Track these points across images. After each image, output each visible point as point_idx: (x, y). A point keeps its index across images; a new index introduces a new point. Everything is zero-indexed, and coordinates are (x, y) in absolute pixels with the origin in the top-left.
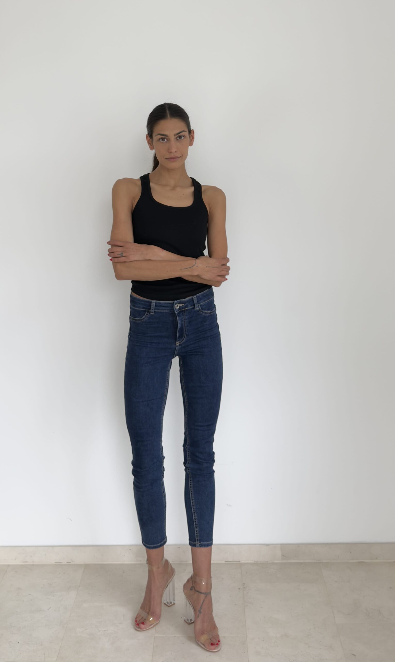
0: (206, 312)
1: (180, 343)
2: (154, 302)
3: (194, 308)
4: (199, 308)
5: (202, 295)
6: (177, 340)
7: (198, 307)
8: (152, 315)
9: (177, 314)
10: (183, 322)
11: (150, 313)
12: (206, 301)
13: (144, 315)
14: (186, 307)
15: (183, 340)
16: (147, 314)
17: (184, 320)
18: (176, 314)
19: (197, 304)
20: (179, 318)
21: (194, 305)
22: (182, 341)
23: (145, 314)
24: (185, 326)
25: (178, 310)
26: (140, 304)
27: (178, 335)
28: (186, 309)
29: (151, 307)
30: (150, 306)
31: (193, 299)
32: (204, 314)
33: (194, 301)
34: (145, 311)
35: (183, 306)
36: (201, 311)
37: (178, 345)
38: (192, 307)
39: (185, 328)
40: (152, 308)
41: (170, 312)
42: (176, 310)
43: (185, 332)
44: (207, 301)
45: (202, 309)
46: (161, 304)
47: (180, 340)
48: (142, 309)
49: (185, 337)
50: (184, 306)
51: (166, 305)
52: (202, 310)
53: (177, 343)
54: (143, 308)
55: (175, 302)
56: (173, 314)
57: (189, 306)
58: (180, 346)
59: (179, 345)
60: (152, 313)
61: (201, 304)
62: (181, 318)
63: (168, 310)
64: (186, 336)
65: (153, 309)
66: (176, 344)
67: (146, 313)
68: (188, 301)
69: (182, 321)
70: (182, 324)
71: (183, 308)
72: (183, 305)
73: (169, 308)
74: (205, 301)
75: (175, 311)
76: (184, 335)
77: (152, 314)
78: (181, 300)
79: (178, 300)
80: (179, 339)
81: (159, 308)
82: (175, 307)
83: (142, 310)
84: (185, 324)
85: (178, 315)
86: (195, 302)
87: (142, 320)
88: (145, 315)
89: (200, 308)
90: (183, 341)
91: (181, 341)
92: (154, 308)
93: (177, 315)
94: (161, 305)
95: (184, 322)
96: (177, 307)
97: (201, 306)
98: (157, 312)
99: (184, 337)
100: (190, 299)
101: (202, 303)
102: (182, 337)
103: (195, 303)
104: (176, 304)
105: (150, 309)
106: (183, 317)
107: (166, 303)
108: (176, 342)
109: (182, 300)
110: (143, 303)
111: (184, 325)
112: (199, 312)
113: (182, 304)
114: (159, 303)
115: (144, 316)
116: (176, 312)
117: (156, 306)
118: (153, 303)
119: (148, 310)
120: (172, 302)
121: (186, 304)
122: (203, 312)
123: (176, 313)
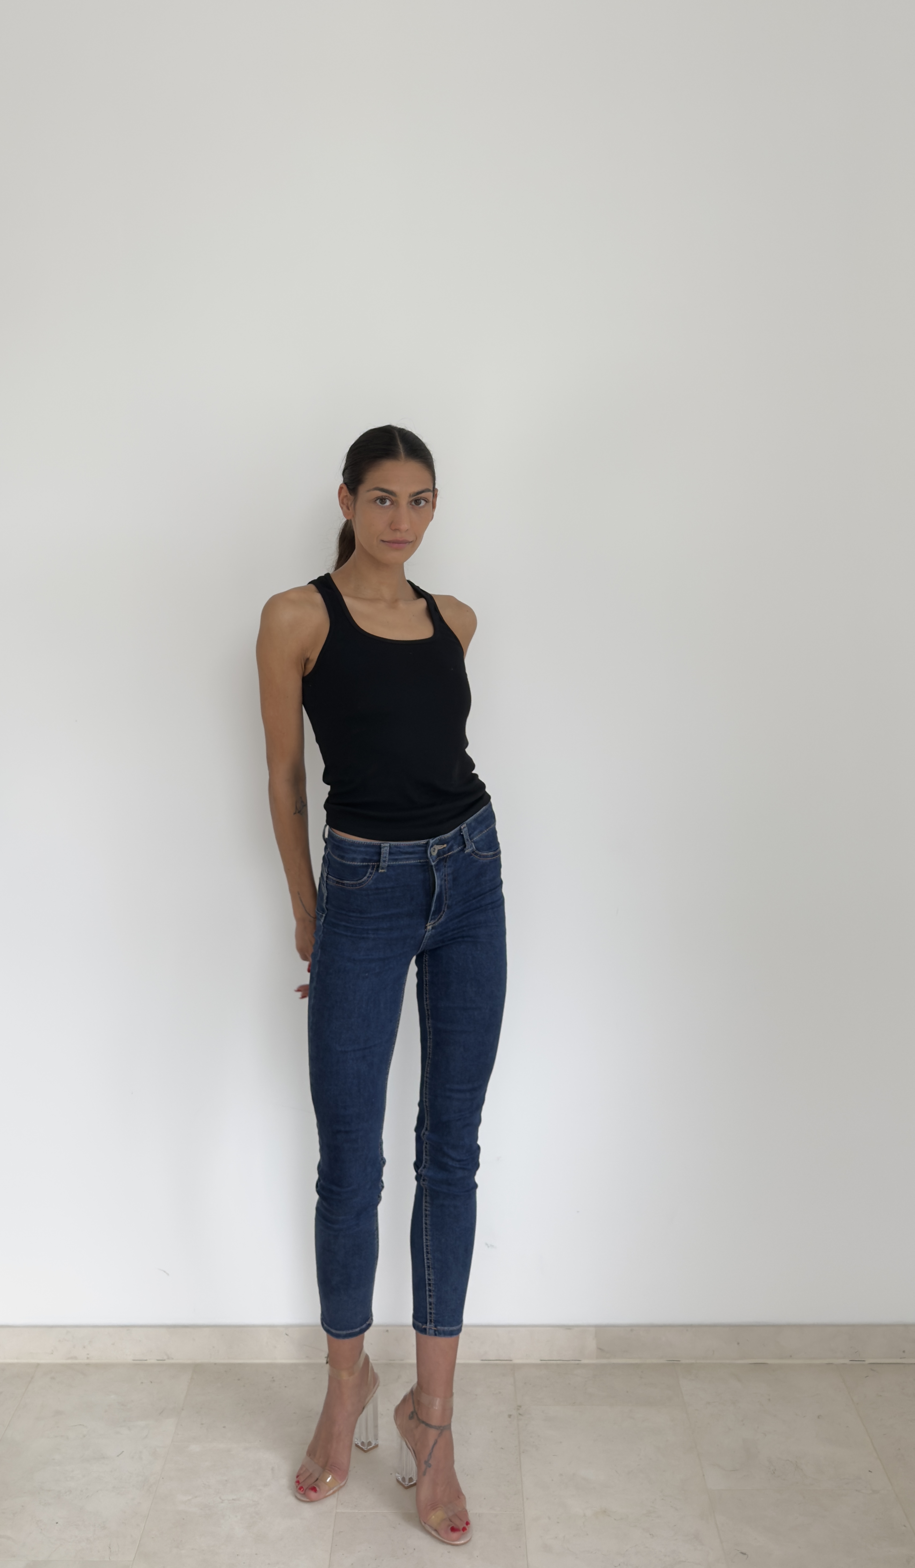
0: (485, 854)
1: (434, 924)
2: (386, 846)
3: (463, 850)
4: (472, 848)
5: (475, 820)
6: (430, 919)
7: (471, 846)
8: (381, 873)
9: (435, 865)
10: (443, 882)
11: (377, 870)
12: (484, 832)
13: (365, 876)
14: (450, 849)
15: (440, 918)
16: (371, 873)
18: (432, 866)
19: (469, 840)
20: (438, 874)
21: (464, 843)
22: (438, 920)
23: (367, 872)
24: (446, 889)
25: (436, 859)
26: (355, 852)
27: (433, 909)
28: (450, 854)
29: (382, 856)
30: (379, 854)
31: (462, 832)
32: (482, 860)
33: (463, 835)
34: (368, 866)
35: (444, 848)
36: (476, 854)
37: (429, 928)
38: (460, 848)
40: (384, 859)
41: (420, 862)
42: (432, 858)
43: (445, 902)
44: (486, 831)
45: (477, 849)
46: (400, 848)
47: (434, 919)
48: (361, 862)
49: (444, 911)
50: (447, 849)
51: (411, 850)
52: (477, 852)
53: (429, 926)
54: (364, 860)
55: (432, 841)
56: (426, 867)
57: (455, 847)
58: (433, 930)
59: (433, 928)
60: (383, 868)
61: (475, 839)
62: (441, 874)
63: (414, 859)
64: (446, 909)
65: (384, 861)
66: (426, 927)
67: (370, 870)
68: (454, 838)
69: (442, 880)
70: (442, 886)
71: (444, 853)
72: (445, 846)
73: (417, 856)
74: (481, 831)
75: (431, 860)
76: (444, 906)
77: (383, 871)
78: (441, 836)
79: (437, 838)
80: (433, 917)
81: (396, 857)
82: (430, 853)
83: (362, 864)
84: (445, 886)
85: (436, 868)
86: (465, 837)
87: (360, 884)
88: (368, 875)
89: (474, 848)
90: (442, 919)
91: (436, 920)
92: (387, 858)
93: (434, 869)
94: (401, 850)
95: (445, 880)
96: (434, 850)
97: (475, 842)
98: (392, 866)
99: (442, 912)
100: (457, 832)
101: (477, 837)
102: (440, 912)
103: (465, 839)
104: (432, 846)
105: (379, 861)
106: (444, 871)
107: (410, 846)
108: (427, 924)
109: (443, 836)
110: (362, 849)
112: (472, 856)
113: (443, 845)
114: (396, 847)
115: (365, 878)
116: (433, 862)
117: (390, 853)
118: (386, 848)
119: (374, 864)
120: (423, 842)
121: (450, 844)
122: (480, 856)
123: (433, 864)
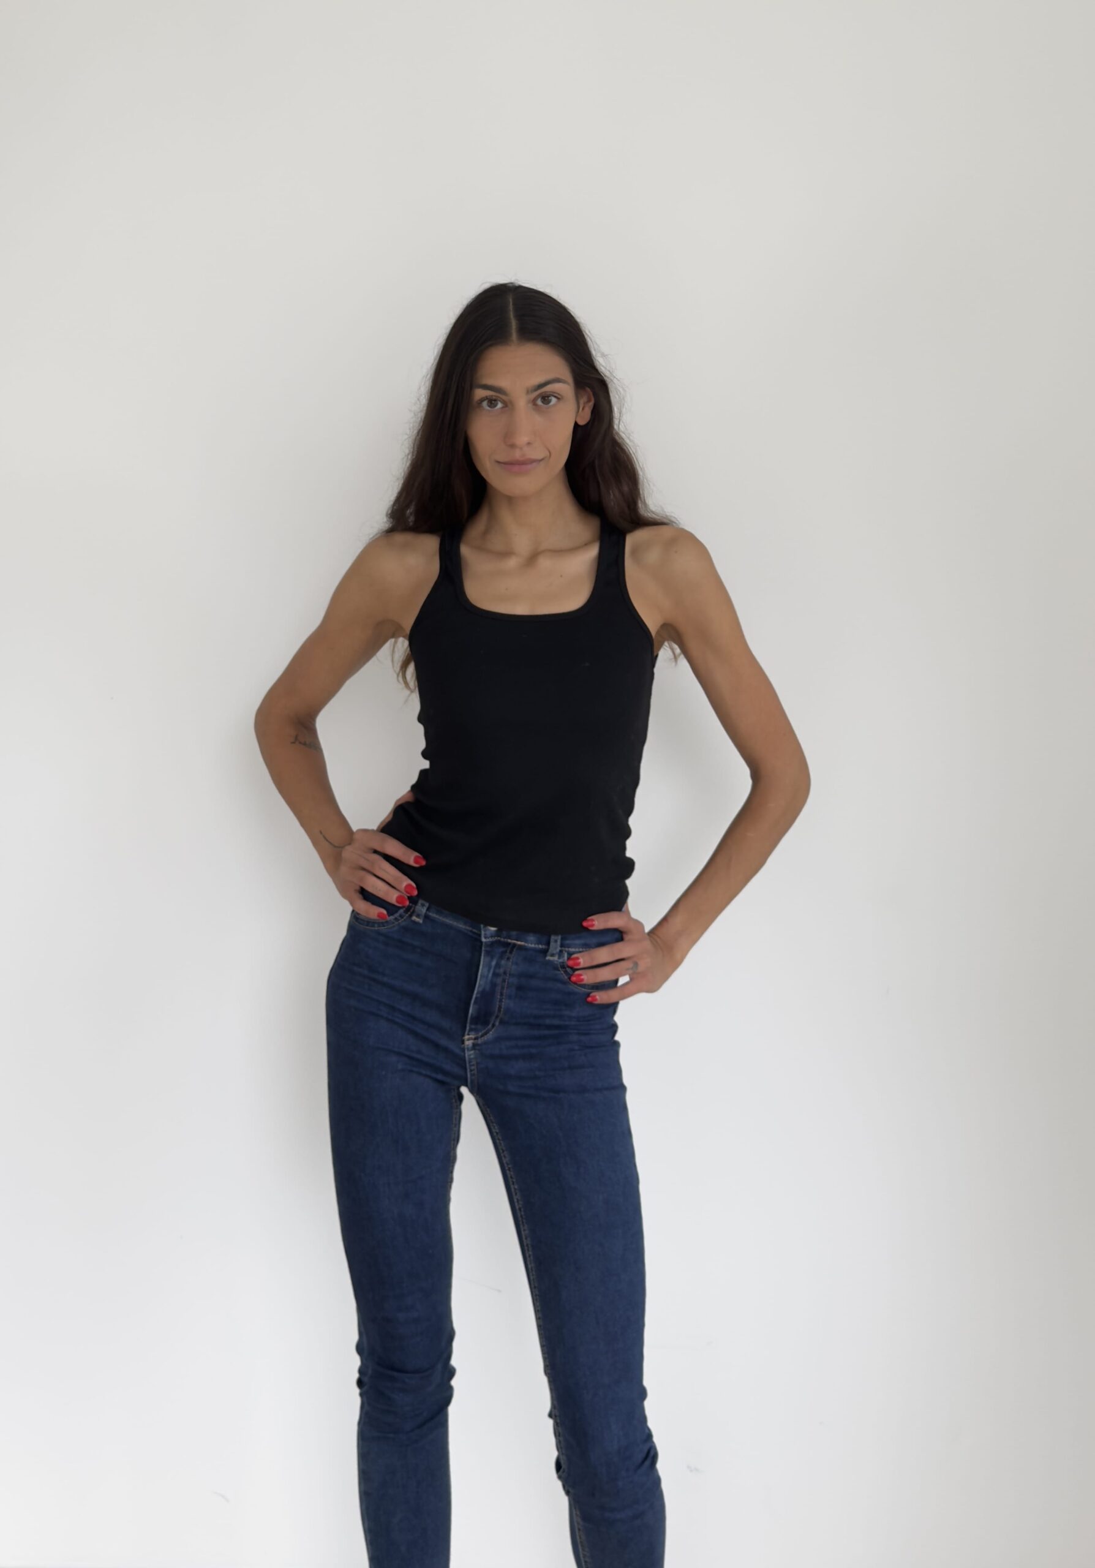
1: (476, 1039)
4: (561, 960)
7: (560, 955)
9: (487, 944)
10: (498, 980)
17: (505, 973)
25: (492, 937)
39: (501, 1001)
49: (494, 1025)
53: (468, 1040)
56: (477, 942)
59: (474, 1046)
62: (494, 963)
66: (464, 1042)
69: (495, 975)
70: (494, 985)
76: (493, 1018)
90: (488, 1038)
91: (480, 1034)
106: (503, 962)
108: (464, 1033)
111: (498, 989)
